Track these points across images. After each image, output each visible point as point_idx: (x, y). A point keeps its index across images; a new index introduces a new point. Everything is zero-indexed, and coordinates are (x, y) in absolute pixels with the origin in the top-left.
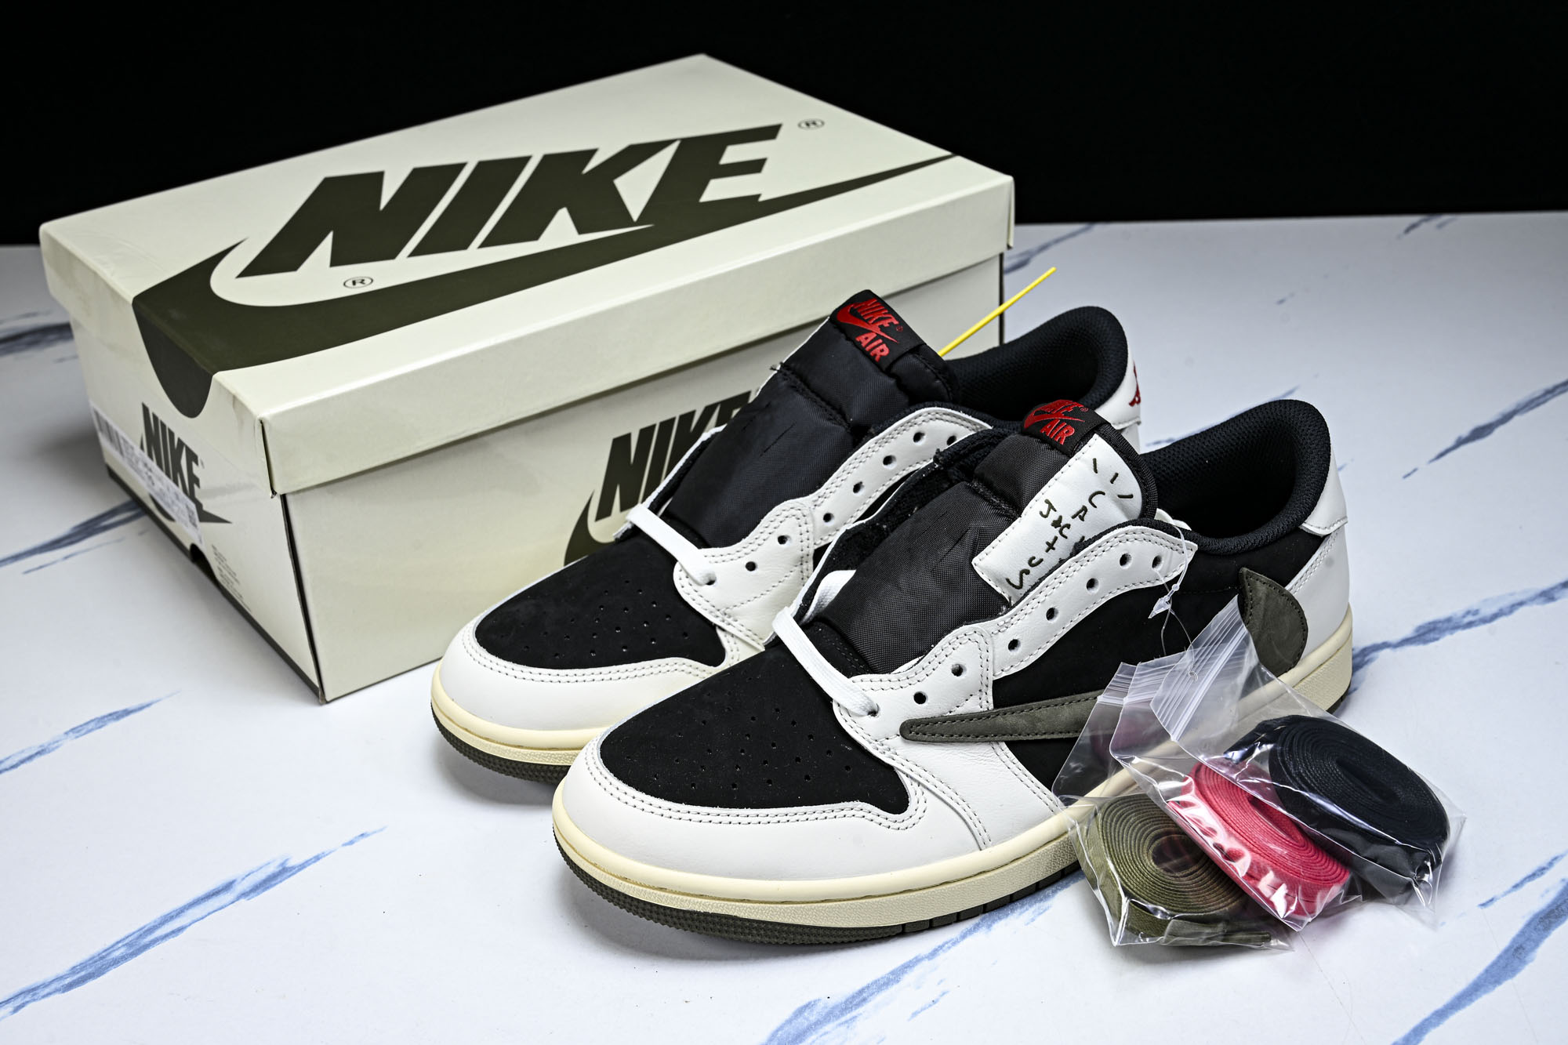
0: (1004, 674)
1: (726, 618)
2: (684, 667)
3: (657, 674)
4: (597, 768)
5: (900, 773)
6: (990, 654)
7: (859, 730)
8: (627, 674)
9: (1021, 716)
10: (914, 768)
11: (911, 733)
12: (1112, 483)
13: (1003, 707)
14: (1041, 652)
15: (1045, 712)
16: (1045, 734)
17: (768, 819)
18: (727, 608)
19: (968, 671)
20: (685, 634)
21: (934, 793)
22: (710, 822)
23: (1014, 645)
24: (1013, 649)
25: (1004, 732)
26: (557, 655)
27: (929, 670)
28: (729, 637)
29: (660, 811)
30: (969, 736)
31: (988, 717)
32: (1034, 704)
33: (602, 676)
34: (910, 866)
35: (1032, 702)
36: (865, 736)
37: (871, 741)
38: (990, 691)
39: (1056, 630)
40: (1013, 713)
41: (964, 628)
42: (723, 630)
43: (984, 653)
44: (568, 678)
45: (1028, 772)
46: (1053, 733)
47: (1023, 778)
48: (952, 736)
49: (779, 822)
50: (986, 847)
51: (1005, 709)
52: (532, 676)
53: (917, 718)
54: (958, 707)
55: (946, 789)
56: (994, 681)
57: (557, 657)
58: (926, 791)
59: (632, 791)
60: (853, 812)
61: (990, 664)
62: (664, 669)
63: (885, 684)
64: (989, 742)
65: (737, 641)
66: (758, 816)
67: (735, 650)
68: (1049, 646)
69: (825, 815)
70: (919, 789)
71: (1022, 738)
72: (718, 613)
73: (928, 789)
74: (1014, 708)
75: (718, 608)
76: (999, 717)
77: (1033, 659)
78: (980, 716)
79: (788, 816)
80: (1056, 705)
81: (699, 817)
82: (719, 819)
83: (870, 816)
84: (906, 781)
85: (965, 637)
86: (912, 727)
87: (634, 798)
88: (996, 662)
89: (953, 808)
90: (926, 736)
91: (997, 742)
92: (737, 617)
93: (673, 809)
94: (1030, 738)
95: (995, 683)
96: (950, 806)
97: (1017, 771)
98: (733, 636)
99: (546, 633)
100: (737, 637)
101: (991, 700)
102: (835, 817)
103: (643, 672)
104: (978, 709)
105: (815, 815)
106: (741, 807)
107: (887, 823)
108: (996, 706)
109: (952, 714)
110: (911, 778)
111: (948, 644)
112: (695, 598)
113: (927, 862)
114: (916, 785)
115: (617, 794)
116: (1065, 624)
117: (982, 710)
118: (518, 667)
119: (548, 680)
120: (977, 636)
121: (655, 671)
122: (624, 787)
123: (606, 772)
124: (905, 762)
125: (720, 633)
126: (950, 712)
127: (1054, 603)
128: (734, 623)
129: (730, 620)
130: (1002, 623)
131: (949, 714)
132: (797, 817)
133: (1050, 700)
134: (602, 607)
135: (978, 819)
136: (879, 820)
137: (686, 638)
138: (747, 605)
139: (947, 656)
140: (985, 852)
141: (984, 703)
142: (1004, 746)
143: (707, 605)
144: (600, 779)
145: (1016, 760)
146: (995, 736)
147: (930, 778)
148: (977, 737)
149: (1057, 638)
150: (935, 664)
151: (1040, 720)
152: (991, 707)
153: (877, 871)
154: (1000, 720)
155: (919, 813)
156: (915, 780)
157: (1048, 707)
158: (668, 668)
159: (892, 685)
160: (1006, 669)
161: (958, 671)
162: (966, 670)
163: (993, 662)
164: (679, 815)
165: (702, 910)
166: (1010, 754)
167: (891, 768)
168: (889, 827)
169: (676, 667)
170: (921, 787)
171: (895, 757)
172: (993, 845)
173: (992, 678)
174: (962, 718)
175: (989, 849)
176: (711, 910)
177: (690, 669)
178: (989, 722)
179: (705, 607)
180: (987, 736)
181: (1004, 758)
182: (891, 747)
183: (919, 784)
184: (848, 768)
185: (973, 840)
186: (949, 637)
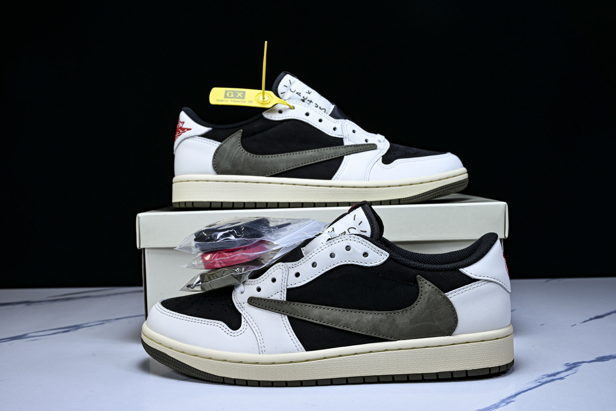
0: (292, 286)
5: (242, 317)
6: (287, 276)
7: (236, 299)
10: (248, 316)
12: (359, 225)
13: (290, 301)
14: (308, 281)
17: (189, 320)
19: (278, 282)
21: (251, 327)
23: (297, 275)
27: (264, 279)
34: (229, 351)
36: (237, 301)
38: (285, 293)
39: (316, 273)
41: (280, 263)
43: (284, 275)
45: (293, 331)
47: (290, 332)
49: (192, 321)
53: (255, 297)
54: (272, 296)
55: (256, 327)
58: (248, 326)
60: (218, 324)
61: (286, 280)
68: (312, 278)
69: (208, 323)
70: (246, 324)
73: (249, 324)
77: (305, 282)
79: (196, 320)
83: (223, 328)
84: (243, 320)
85: (279, 267)
88: (289, 280)
91: (283, 315)
95: (288, 289)
96: (254, 333)
97: (288, 329)
101: (285, 296)
102: (211, 325)
104: (279, 299)
105: (205, 322)
107: (227, 332)
108: (287, 299)
109: (269, 298)
110: (245, 319)
111: (273, 269)
113: (237, 351)
114: (246, 322)
116: (320, 271)
117: (281, 300)
120: (283, 267)
124: (246, 313)
127: (316, 260)
130: (294, 264)
132: (198, 321)
135: (263, 342)
136: (226, 330)
139: (271, 274)
140: (261, 355)
141: (282, 297)
142: (286, 317)
145: (290, 325)
147: (252, 321)
149: (316, 276)
150: (266, 276)
152: (285, 300)
155: (241, 332)
160: (293, 284)
161: (274, 280)
162: (277, 280)
166: (288, 322)
167: (240, 313)
168: (227, 334)
171: (243, 310)
172: (265, 354)
173: (286, 287)
175: (263, 355)
181: (285, 323)
182: (243, 307)
184: (226, 310)
185: (258, 349)
186: (274, 266)
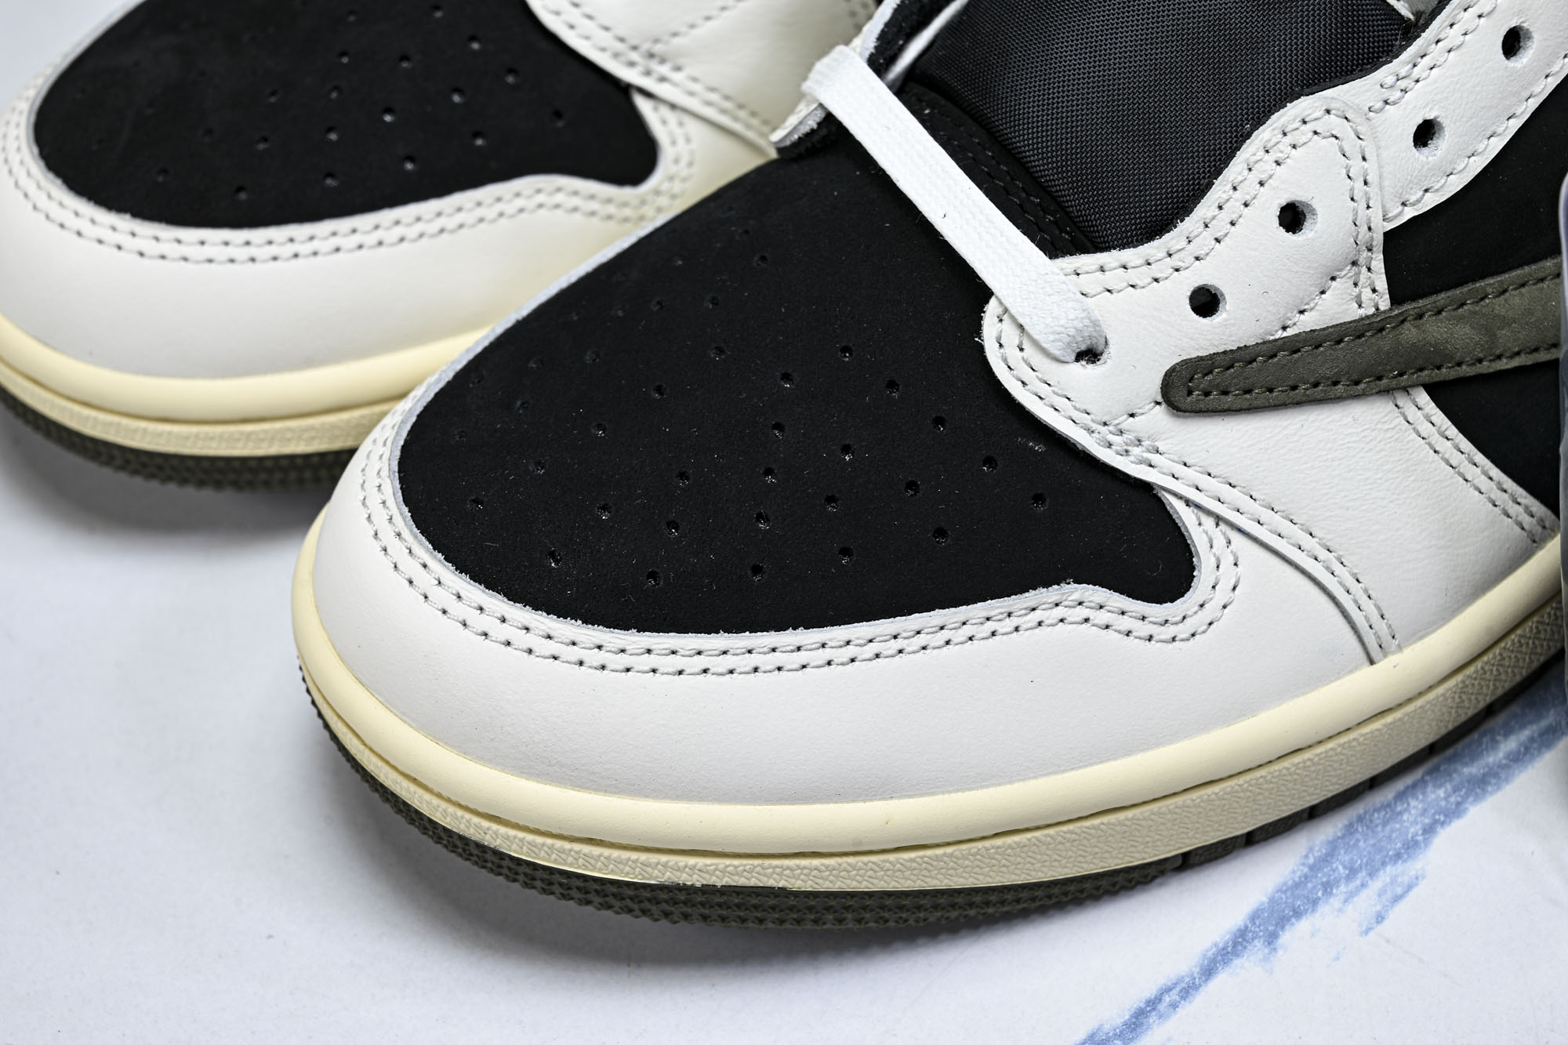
0: (1409, 213)
1: (654, 65)
2: (559, 198)
3: (493, 221)
4: (399, 535)
5: (1170, 500)
6: (1371, 167)
7: (1061, 402)
8: (419, 227)
9: (1460, 319)
10: (1204, 481)
11: (1190, 393)
13: (1414, 299)
14: (1497, 145)
15: (1517, 300)
16: (1518, 354)
17: (851, 651)
18: (656, 41)
19: (1320, 218)
20: (558, 115)
21: (1255, 540)
22: (705, 671)
23: (1425, 133)
24: (1425, 145)
25: (1420, 362)
26: (240, 189)
27: (1220, 226)
28: (664, 111)
29: (576, 653)
30: (1335, 383)
31: (1381, 330)
32: (1491, 283)
33: (356, 239)
34: (1205, 727)
35: (1483, 277)
36: (1076, 415)
37: (1094, 426)
38: (1378, 263)
39: (1531, 84)
40: (1439, 312)
41: (1305, 105)
42: (648, 94)
43: (1357, 167)
44: (273, 250)
45: (1479, 457)
46: (1536, 350)
47: (1472, 472)
48: (1294, 388)
49: (877, 656)
50: (1385, 655)
51: (1421, 303)
52: (183, 250)
53: (1203, 353)
54: (1302, 312)
55: (1285, 527)
56: (1386, 234)
57: (243, 196)
58: (1236, 538)
59: (497, 603)
60: (1059, 612)
61: (1372, 190)
62: (509, 208)
63: (1116, 278)
64: (1386, 392)
65: (687, 119)
66: (823, 646)
67: (681, 141)
68: (1515, 125)
69: (990, 626)
70: (1218, 534)
71: (1466, 370)
72: (634, 56)
73: (1240, 530)
74: (1442, 298)
75: (634, 42)
76: (1407, 325)
77: (1478, 165)
78: (1358, 330)
79: (899, 640)
80: (1542, 280)
81: (676, 662)
82: (729, 661)
83: (1102, 617)
84: (1186, 516)
85: (1304, 127)
86: (1191, 379)
87: (504, 620)
88: (1386, 183)
89: (1303, 572)
90: (1230, 398)
91: (1406, 390)
92: (681, 61)
93: (608, 646)
94: (1486, 367)
95: (1389, 236)
96: (1297, 567)
97: (1456, 458)
98: (673, 106)
99: (209, 132)
100: (685, 111)
101: (1382, 284)
102: (1017, 629)
103: (460, 218)
104: (1353, 313)
105: (967, 630)
106: (780, 627)
107: (1145, 629)
108: (1396, 299)
109: (1289, 332)
110: (1198, 507)
111: (1261, 153)
112: (573, 21)
113: (1247, 710)
114: (1209, 522)
115: (458, 610)
116: (1549, 65)
117: (1362, 312)
118: (147, 230)
119: (225, 257)
120: (1334, 123)
121: (490, 213)
122: (476, 593)
123: (423, 549)
124: (1180, 470)
125: (643, 105)
126: (1284, 328)
127: (1520, 12)
128: (677, 77)
129: (664, 70)
130: (1390, 80)
131: (1280, 334)
132: (922, 639)
133: (1527, 269)
134: (344, 54)
135: (1366, 591)
136: (1126, 623)
137: (560, 124)
138: (704, 30)
139: (1261, 184)
140: (1384, 666)
141: (1367, 294)
142: (1423, 397)
143: (606, 39)
144: (411, 567)
145: (1453, 431)
146: (1401, 374)
148: (1357, 383)
149: (1533, 104)
150: (1234, 207)
151: (1506, 322)
152: (1385, 303)
153: (1129, 751)
154: (1410, 333)
155: (1222, 595)
156: (1209, 513)
157: (1523, 285)
158: (520, 202)
159: (1132, 276)
160: (1413, 199)
161: (1293, 217)
162: (1313, 212)
163: (1381, 188)
164: (624, 660)
165: (697, 880)
166: (1439, 417)
167: (1146, 487)
168: (1150, 638)
169: (541, 198)
170: (1222, 526)
171: (1154, 458)
172: (1400, 648)
173: (1383, 227)
174: (1314, 340)
175: (1393, 659)
176: (719, 881)
177: (575, 201)
178: (1385, 342)
179: (603, 44)
180: (1380, 378)
181: (1425, 428)
182: (1141, 435)
183: (1219, 519)
184: (1038, 498)
185: (1354, 641)
186: (1265, 134)
